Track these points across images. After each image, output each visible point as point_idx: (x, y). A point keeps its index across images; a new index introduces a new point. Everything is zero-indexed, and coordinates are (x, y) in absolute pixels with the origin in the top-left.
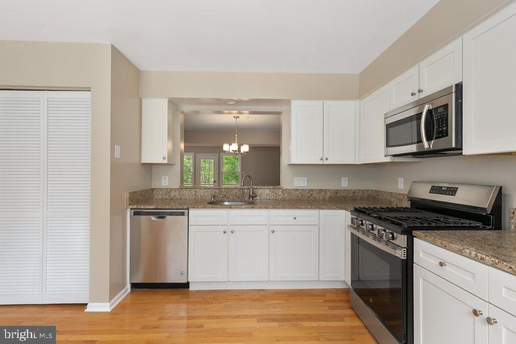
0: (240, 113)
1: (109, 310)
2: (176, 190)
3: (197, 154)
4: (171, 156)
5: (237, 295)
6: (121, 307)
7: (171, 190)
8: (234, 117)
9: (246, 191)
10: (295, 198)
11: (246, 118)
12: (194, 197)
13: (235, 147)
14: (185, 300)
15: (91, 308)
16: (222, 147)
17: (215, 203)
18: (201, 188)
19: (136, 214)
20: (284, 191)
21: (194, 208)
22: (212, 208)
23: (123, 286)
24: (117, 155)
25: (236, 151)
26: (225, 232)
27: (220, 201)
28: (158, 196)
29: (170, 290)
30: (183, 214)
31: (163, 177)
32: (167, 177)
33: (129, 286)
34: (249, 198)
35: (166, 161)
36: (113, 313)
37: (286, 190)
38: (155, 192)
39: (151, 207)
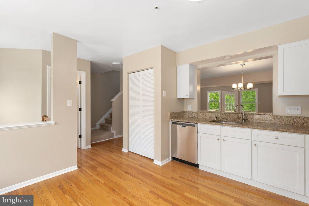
0: (245, 61)
1: (161, 165)
2: (195, 112)
3: (223, 92)
4: (191, 94)
5: (226, 181)
6: (166, 166)
7: (193, 112)
8: (241, 65)
9: (240, 115)
10: (287, 123)
11: (251, 64)
12: (205, 117)
13: (241, 85)
14: (195, 173)
15: (155, 162)
16: (231, 86)
17: (216, 121)
18: (209, 112)
19: (173, 123)
20: (275, 117)
21: (200, 123)
22: (210, 124)
23: (168, 157)
24: (164, 95)
25: (241, 88)
26: (218, 140)
27: (221, 121)
28: (186, 115)
29: (189, 165)
30: (194, 126)
31: (189, 106)
32: (191, 106)
33: (171, 158)
34: (242, 121)
35: (188, 97)
36: (163, 167)
37: (277, 116)
38: (185, 113)
39: (179, 121)
